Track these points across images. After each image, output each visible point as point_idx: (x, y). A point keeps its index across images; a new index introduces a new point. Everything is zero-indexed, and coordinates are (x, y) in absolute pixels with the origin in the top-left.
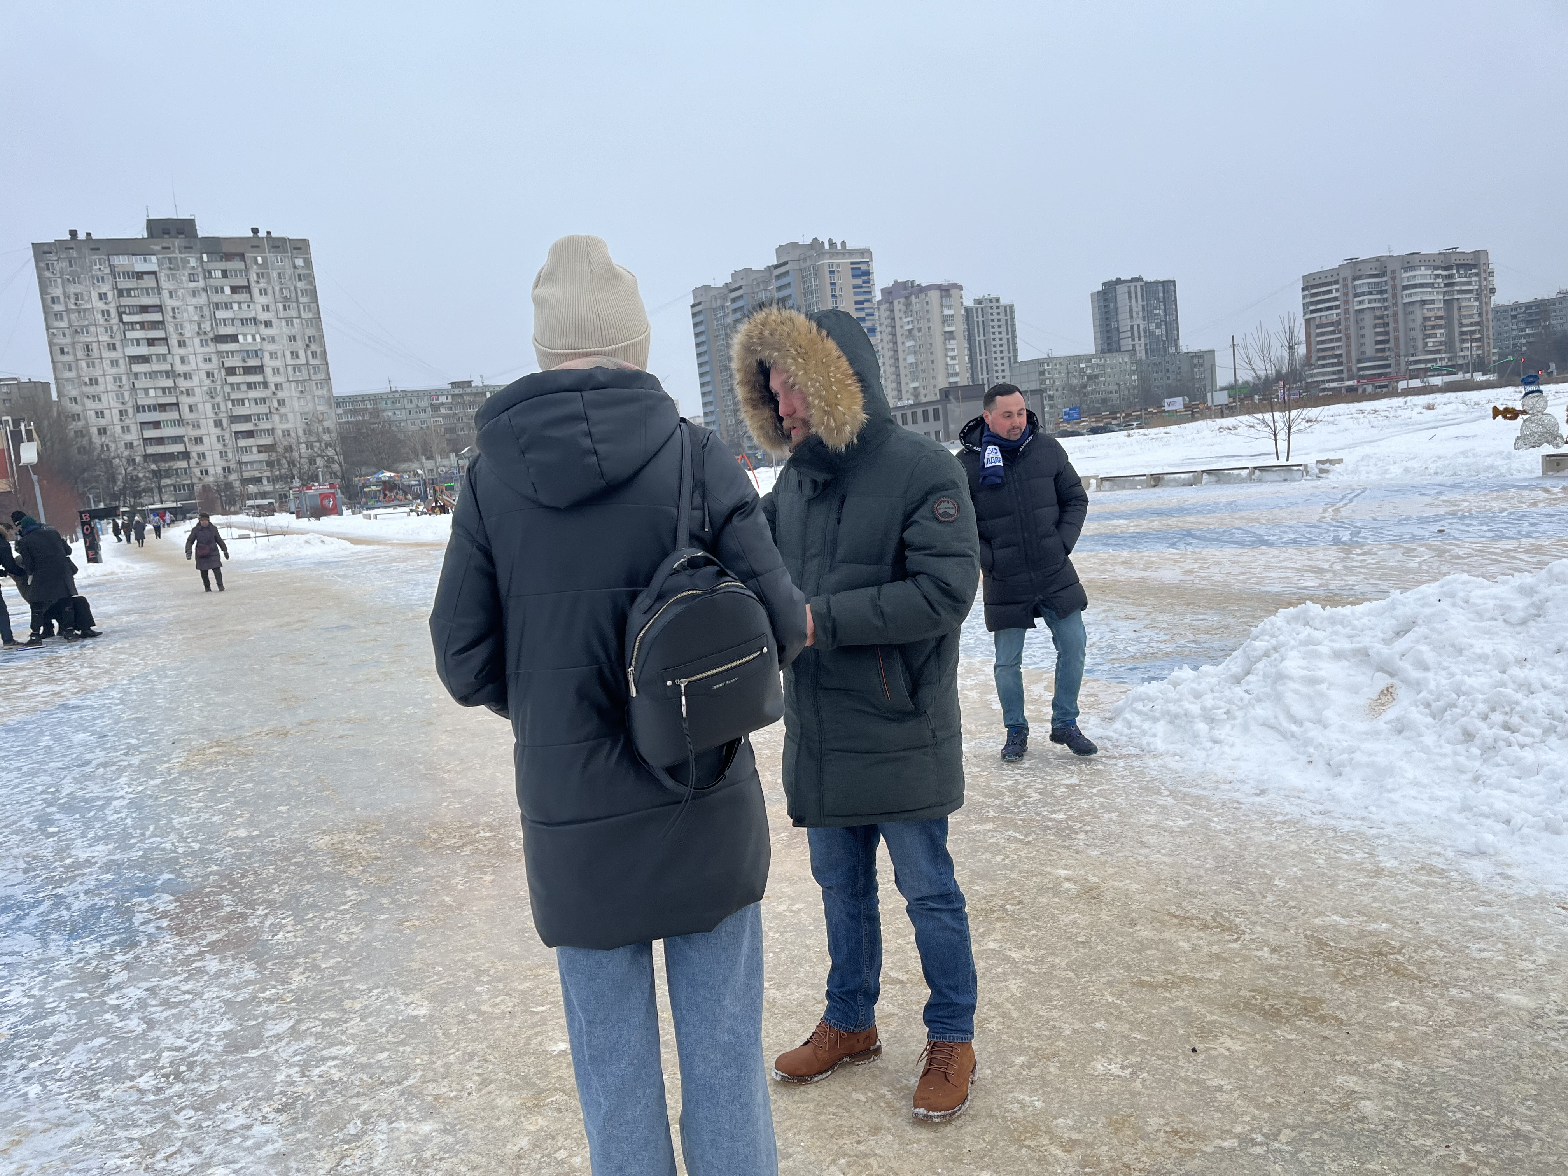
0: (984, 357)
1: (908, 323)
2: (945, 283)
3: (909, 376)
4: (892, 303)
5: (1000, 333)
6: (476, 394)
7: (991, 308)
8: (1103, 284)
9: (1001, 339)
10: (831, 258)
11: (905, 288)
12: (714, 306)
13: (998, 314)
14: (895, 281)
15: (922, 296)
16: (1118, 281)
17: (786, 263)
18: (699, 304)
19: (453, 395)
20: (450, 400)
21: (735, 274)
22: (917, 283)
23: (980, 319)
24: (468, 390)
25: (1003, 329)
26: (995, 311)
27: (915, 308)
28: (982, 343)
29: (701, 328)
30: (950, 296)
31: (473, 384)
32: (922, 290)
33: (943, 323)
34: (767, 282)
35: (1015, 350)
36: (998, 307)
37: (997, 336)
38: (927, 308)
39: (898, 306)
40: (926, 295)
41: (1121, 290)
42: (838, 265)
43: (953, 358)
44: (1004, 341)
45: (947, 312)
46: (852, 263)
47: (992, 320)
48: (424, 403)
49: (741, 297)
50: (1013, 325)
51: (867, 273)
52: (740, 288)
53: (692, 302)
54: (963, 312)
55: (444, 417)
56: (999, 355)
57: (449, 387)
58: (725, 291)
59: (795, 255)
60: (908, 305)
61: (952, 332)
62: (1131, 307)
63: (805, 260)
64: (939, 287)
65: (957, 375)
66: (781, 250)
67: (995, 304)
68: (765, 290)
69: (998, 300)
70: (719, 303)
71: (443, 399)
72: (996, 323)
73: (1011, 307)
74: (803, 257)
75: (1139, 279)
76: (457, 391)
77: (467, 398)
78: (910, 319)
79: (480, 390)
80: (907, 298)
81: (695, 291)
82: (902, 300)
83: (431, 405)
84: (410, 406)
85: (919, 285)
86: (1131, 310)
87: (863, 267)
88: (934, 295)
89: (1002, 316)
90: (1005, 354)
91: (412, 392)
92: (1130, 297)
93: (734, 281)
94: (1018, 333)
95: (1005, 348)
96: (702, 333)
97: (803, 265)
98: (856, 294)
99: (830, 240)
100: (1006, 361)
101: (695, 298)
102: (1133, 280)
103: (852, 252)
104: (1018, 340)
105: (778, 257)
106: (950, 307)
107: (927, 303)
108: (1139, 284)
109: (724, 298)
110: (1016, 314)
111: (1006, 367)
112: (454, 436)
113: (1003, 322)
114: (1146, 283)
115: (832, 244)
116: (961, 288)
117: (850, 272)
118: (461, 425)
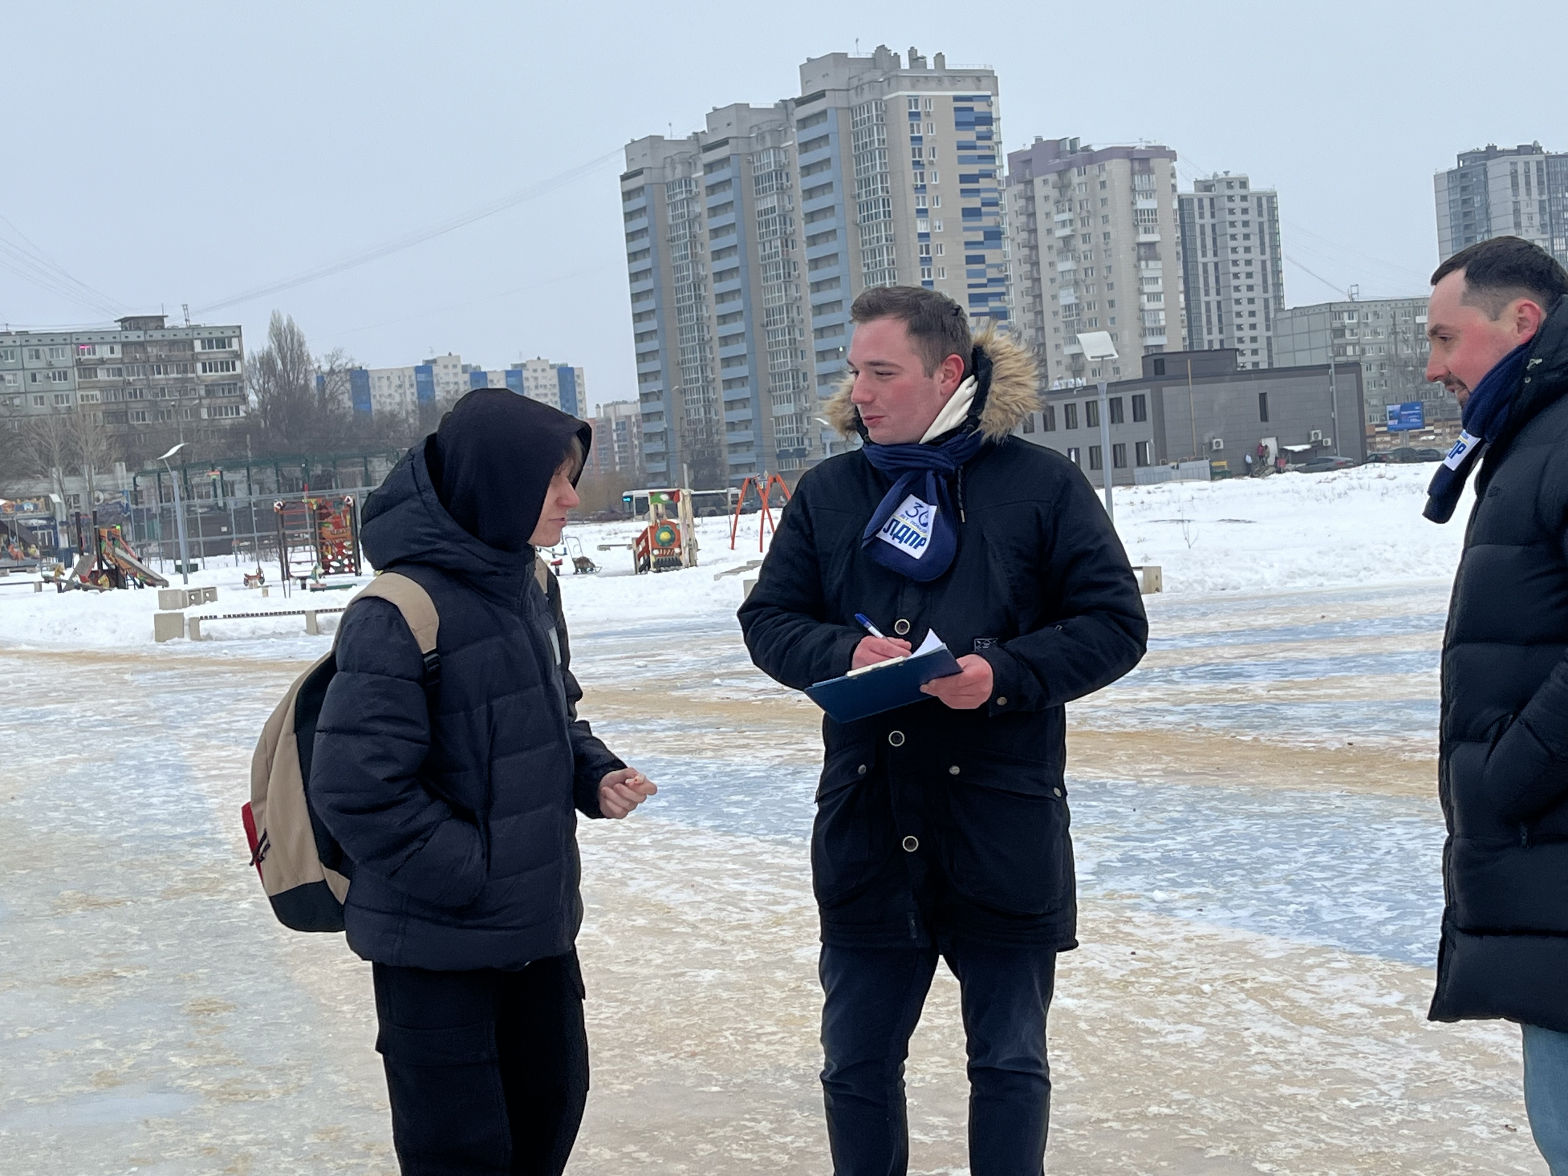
0: (1213, 297)
1: (1063, 223)
2: (1142, 146)
3: (1063, 332)
4: (1031, 182)
5: (1247, 250)
6: (173, 344)
7: (1230, 198)
8: (1460, 157)
9: (1248, 263)
10: (913, 87)
11: (1058, 154)
12: (670, 179)
13: (1245, 211)
14: (1038, 139)
15: (1093, 170)
16: (1491, 152)
17: (821, 95)
18: (639, 173)
19: (125, 345)
20: (118, 354)
21: (715, 115)
22: (1082, 144)
23: (1208, 220)
24: (157, 335)
25: (1254, 241)
26: (1238, 204)
27: (1079, 194)
28: (1211, 269)
29: (640, 223)
30: (1149, 171)
31: (167, 324)
32: (1091, 157)
33: (1136, 226)
34: (779, 133)
35: (1278, 285)
36: (1244, 198)
37: (1241, 256)
38: (1104, 194)
39: (1043, 188)
40: (1102, 168)
41: (1498, 169)
42: (929, 100)
43: (1154, 297)
44: (1256, 268)
45: (1143, 204)
46: (956, 99)
47: (1232, 224)
48: (65, 359)
49: (726, 160)
50: (1275, 234)
51: (987, 120)
52: (725, 142)
53: (624, 170)
54: (1176, 205)
55: (104, 388)
56: (1244, 294)
57: (118, 327)
58: (693, 149)
59: (837, 79)
60: (1063, 187)
61: (1152, 245)
62: (1516, 203)
63: (859, 89)
64: (1129, 154)
65: (1161, 331)
66: (809, 68)
67: (1237, 191)
68: (777, 148)
69: (1244, 184)
70: (679, 172)
71: (103, 352)
72: (1240, 230)
73: (1271, 197)
74: (855, 82)
75: (1534, 149)
76: (133, 336)
77: (152, 351)
78: (1066, 216)
79: (181, 336)
80: (1061, 174)
81: (632, 148)
82: (1052, 177)
83: (79, 362)
84: (35, 364)
85: (1086, 149)
86: (1517, 212)
87: (979, 107)
88: (1118, 168)
89: (1253, 216)
90: (1257, 293)
91: (41, 336)
92: (1515, 185)
93: (712, 130)
94: (1284, 250)
95: (1257, 280)
96: (643, 232)
97: (855, 101)
98: (962, 160)
99: (912, 51)
100: (1258, 306)
101: (630, 160)
102: (1521, 150)
103: (957, 77)
104: (1284, 264)
105: (805, 82)
106: (1148, 194)
107: (1103, 184)
108: (1533, 159)
109: (690, 163)
110: (1281, 213)
111: (1260, 319)
112: (124, 428)
113: (1254, 228)
114: (1549, 157)
115: (915, 59)
116: (1172, 156)
117: (952, 117)
118: (138, 406)
